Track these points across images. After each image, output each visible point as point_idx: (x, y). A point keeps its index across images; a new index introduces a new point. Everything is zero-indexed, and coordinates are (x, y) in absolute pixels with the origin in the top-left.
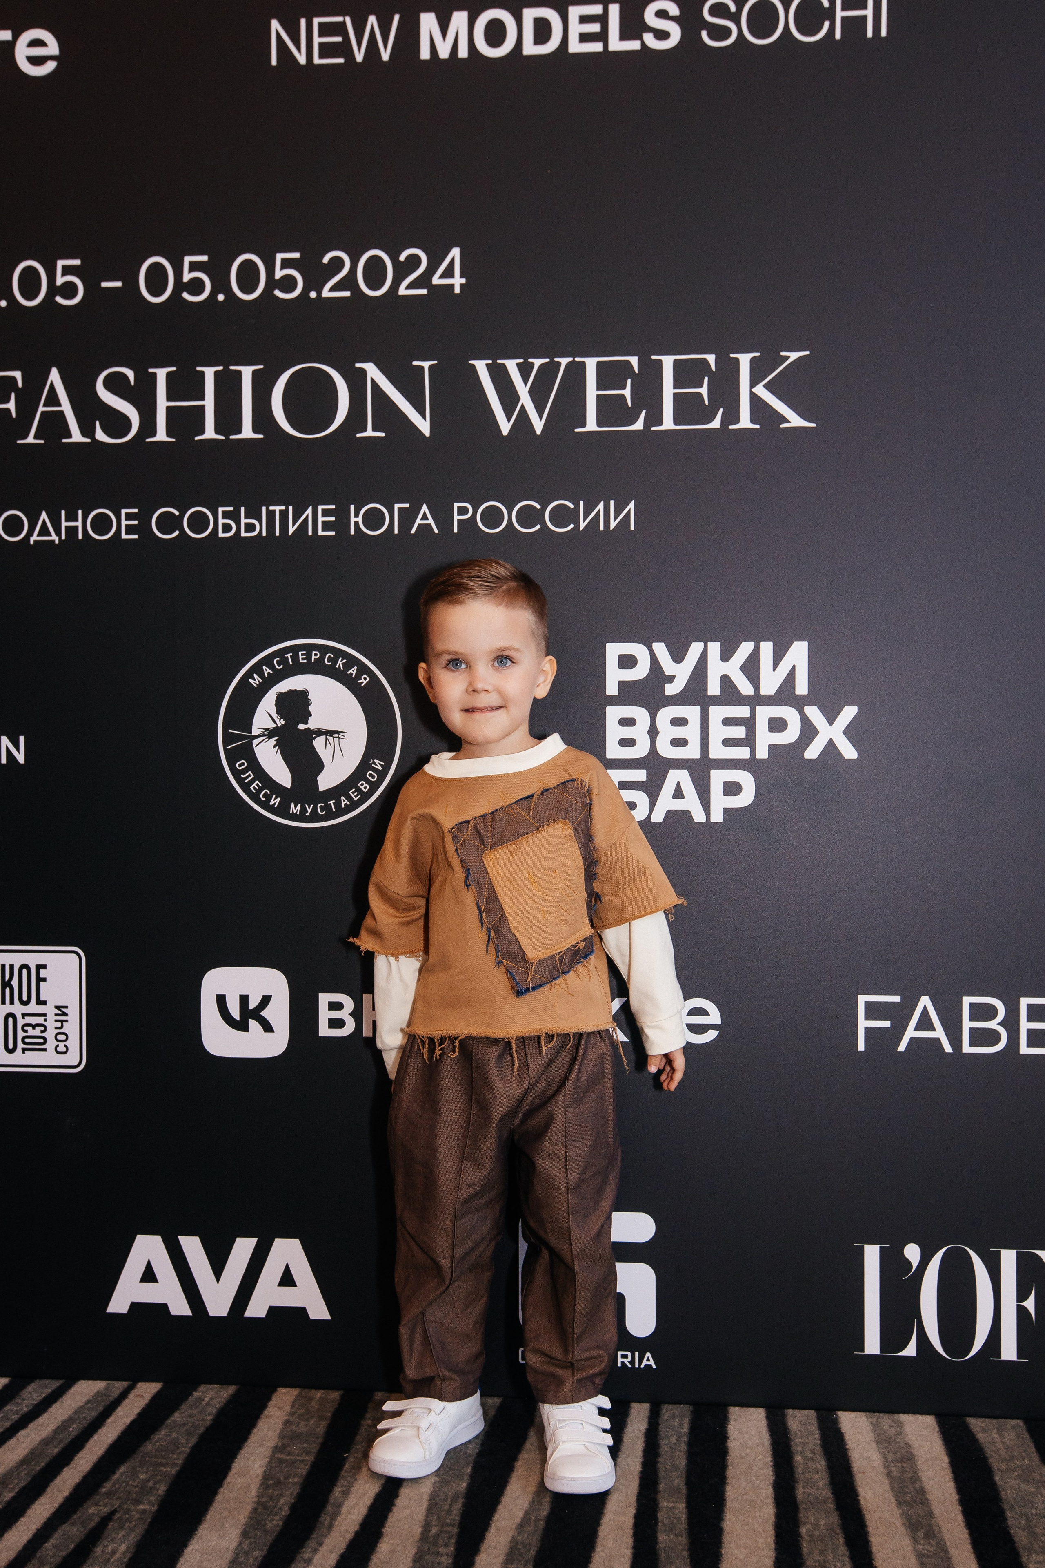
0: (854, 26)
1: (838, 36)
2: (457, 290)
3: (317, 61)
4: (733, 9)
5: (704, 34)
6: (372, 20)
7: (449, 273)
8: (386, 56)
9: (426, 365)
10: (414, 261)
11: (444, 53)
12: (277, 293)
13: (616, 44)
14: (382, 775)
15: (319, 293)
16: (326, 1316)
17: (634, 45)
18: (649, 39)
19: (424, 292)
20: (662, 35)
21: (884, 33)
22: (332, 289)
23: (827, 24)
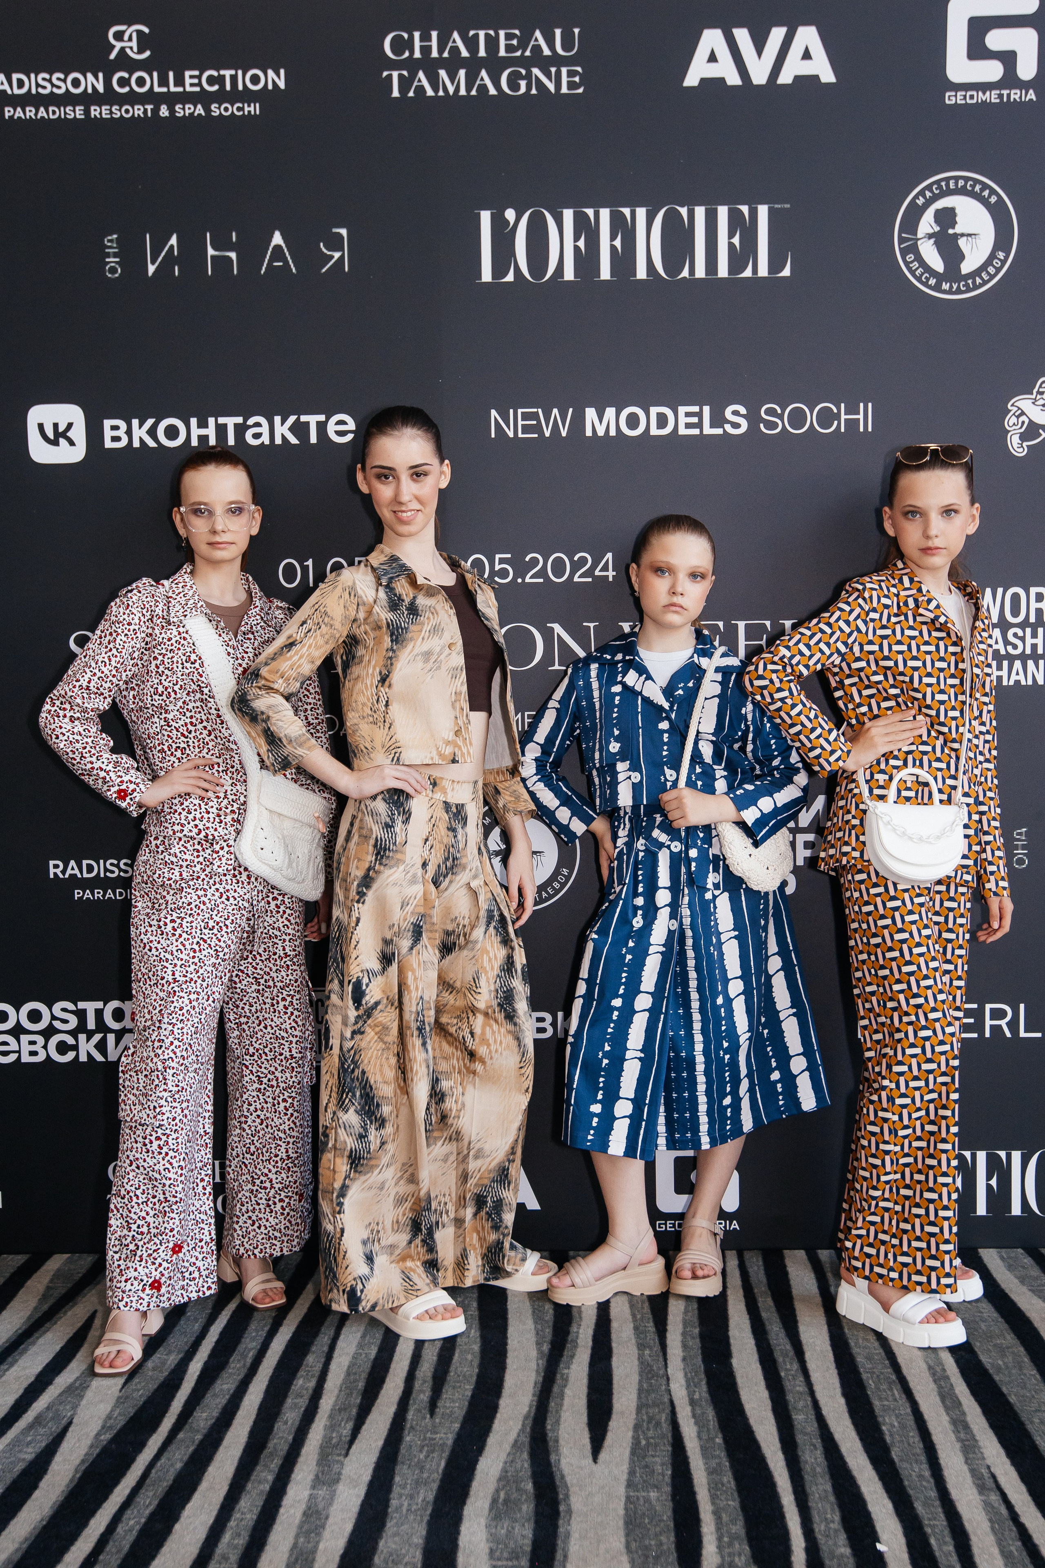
0: (852, 424)
1: (843, 430)
2: (611, 579)
3: (520, 435)
4: (779, 411)
5: (762, 426)
6: (555, 411)
7: (605, 568)
8: (564, 434)
9: (592, 625)
10: (583, 561)
11: (601, 432)
12: (496, 579)
13: (708, 430)
14: (568, 878)
15: (524, 580)
16: (538, 1207)
17: (719, 431)
18: (728, 427)
19: (590, 580)
20: (736, 426)
21: (870, 429)
22: (531, 578)
23: (836, 423)
